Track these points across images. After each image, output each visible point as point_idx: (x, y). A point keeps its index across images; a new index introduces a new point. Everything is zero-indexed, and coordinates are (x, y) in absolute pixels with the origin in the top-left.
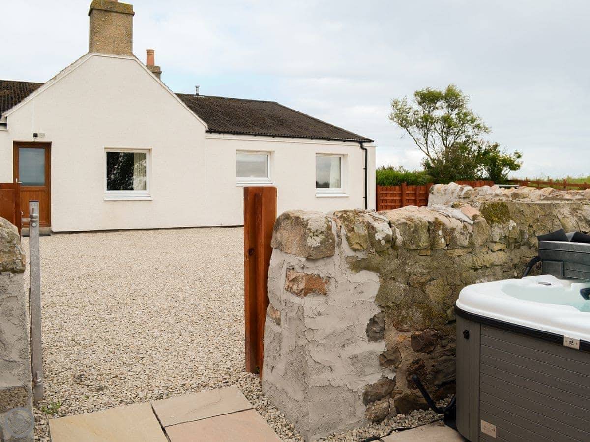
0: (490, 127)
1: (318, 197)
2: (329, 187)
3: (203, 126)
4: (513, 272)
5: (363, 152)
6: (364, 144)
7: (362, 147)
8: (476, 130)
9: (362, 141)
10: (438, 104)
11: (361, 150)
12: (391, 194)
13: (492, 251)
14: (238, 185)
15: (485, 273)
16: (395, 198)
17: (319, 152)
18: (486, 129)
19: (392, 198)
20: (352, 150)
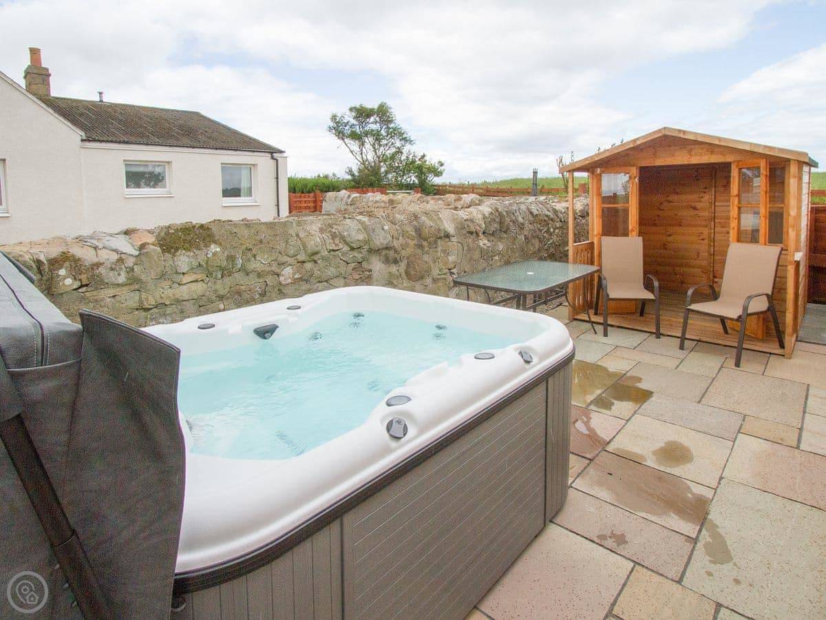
0: (415, 140)
1: (225, 207)
2: (239, 196)
3: (76, 134)
4: (218, 305)
5: (273, 162)
6: (274, 154)
7: (273, 158)
8: (403, 142)
9: (272, 152)
10: (372, 119)
11: (272, 161)
12: (305, 201)
13: (179, 284)
14: (126, 196)
15: (165, 311)
16: (309, 205)
17: (225, 162)
18: (411, 141)
19: (306, 205)
20: (263, 161)
